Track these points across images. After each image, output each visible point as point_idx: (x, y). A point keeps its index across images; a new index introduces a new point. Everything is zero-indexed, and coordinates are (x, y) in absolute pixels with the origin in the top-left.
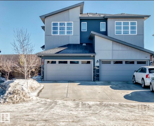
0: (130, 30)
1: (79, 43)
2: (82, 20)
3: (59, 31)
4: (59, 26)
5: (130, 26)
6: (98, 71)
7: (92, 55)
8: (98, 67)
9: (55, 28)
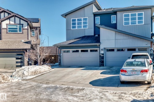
0: (137, 21)
1: (93, 34)
2: (95, 15)
3: (77, 25)
4: (77, 22)
5: (137, 17)
6: (103, 58)
7: (98, 44)
8: (103, 54)
9: (74, 24)
